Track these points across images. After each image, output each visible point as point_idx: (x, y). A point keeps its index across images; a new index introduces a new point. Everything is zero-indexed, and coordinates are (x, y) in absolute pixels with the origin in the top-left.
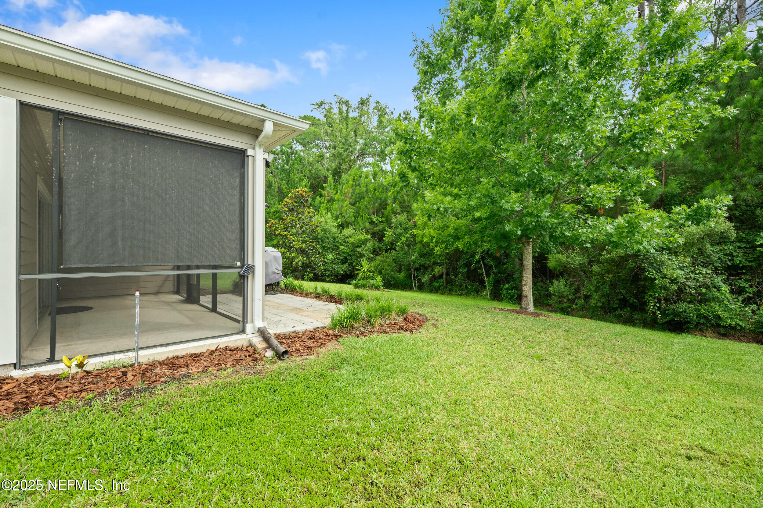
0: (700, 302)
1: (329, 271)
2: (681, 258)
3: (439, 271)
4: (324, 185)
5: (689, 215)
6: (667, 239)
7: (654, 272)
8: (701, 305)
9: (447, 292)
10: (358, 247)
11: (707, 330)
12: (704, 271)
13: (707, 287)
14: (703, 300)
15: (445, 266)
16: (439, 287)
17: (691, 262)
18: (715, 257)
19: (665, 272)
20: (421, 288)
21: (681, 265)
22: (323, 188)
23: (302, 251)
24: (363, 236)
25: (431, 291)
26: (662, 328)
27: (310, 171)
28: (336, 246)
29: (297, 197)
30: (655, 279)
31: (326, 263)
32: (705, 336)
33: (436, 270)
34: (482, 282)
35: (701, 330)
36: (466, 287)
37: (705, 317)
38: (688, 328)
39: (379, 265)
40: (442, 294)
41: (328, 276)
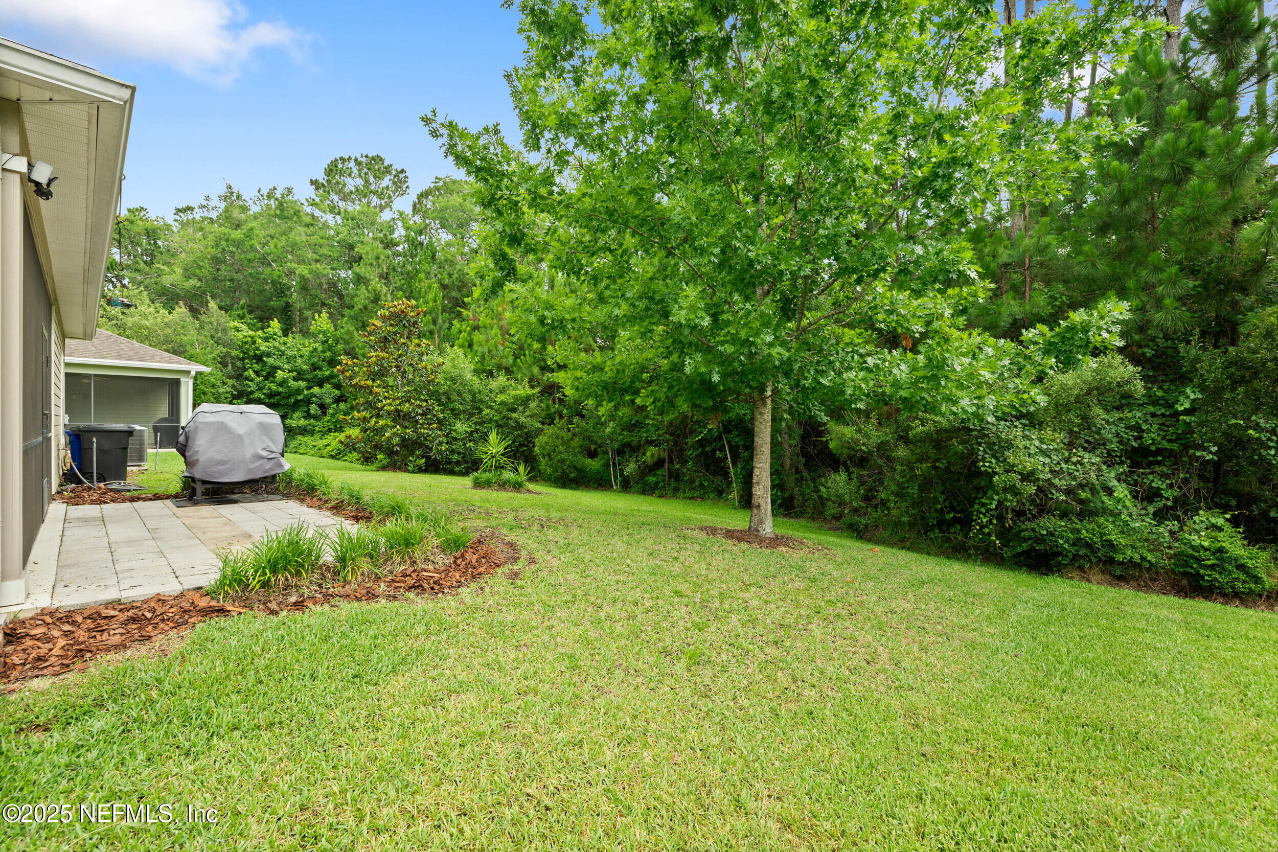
0: (1081, 516)
1: (459, 453)
2: (1048, 433)
3: (653, 455)
4: (466, 300)
5: (1050, 344)
6: (1017, 397)
7: (993, 461)
8: (1081, 521)
9: (671, 492)
10: (514, 410)
11: (1090, 568)
12: (1087, 457)
13: (1093, 490)
14: (1087, 512)
15: (665, 446)
16: (657, 484)
17: (1066, 441)
18: (1108, 434)
19: (1010, 460)
20: (626, 486)
21: (1044, 447)
22: (464, 305)
23: (398, 417)
24: (523, 390)
25: (643, 492)
26: (1016, 564)
27: (450, 275)
28: (477, 408)
29: (393, 316)
30: (996, 473)
31: (455, 439)
32: (1088, 581)
33: (648, 454)
34: (726, 475)
35: (1081, 568)
36: (702, 485)
37: (1088, 545)
38: (1059, 564)
39: (547, 443)
40: (661, 497)
41: (458, 463)
